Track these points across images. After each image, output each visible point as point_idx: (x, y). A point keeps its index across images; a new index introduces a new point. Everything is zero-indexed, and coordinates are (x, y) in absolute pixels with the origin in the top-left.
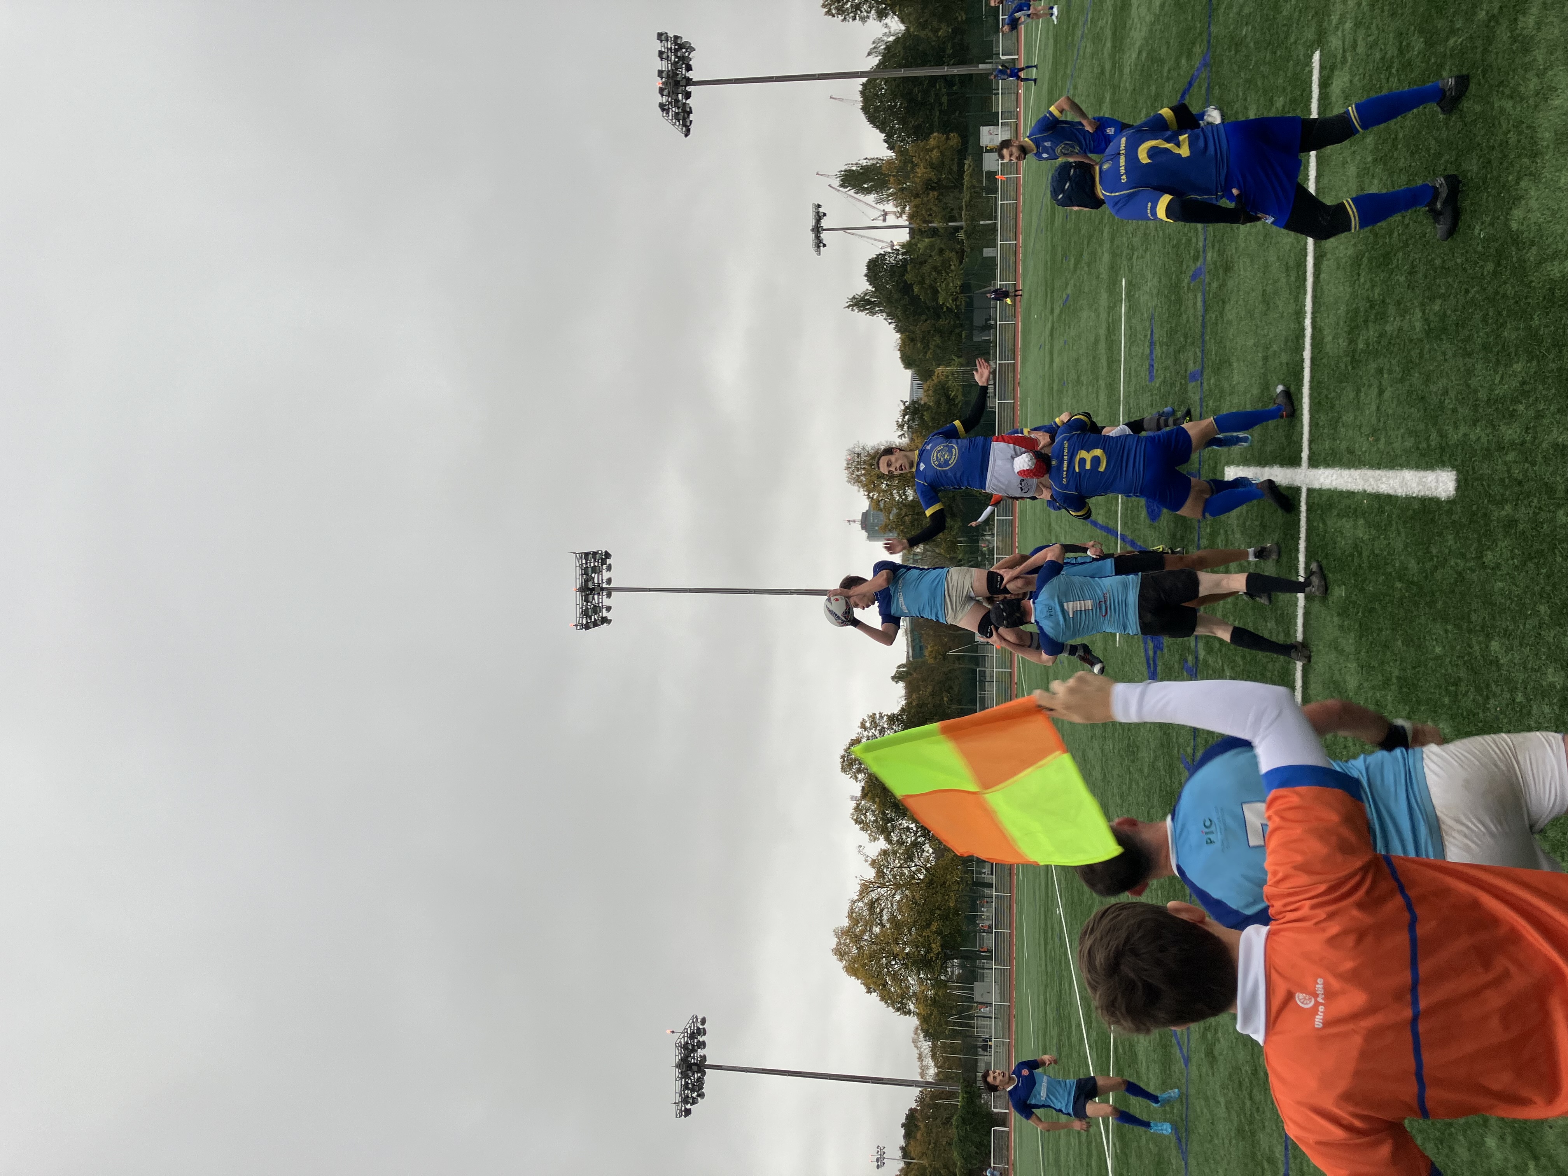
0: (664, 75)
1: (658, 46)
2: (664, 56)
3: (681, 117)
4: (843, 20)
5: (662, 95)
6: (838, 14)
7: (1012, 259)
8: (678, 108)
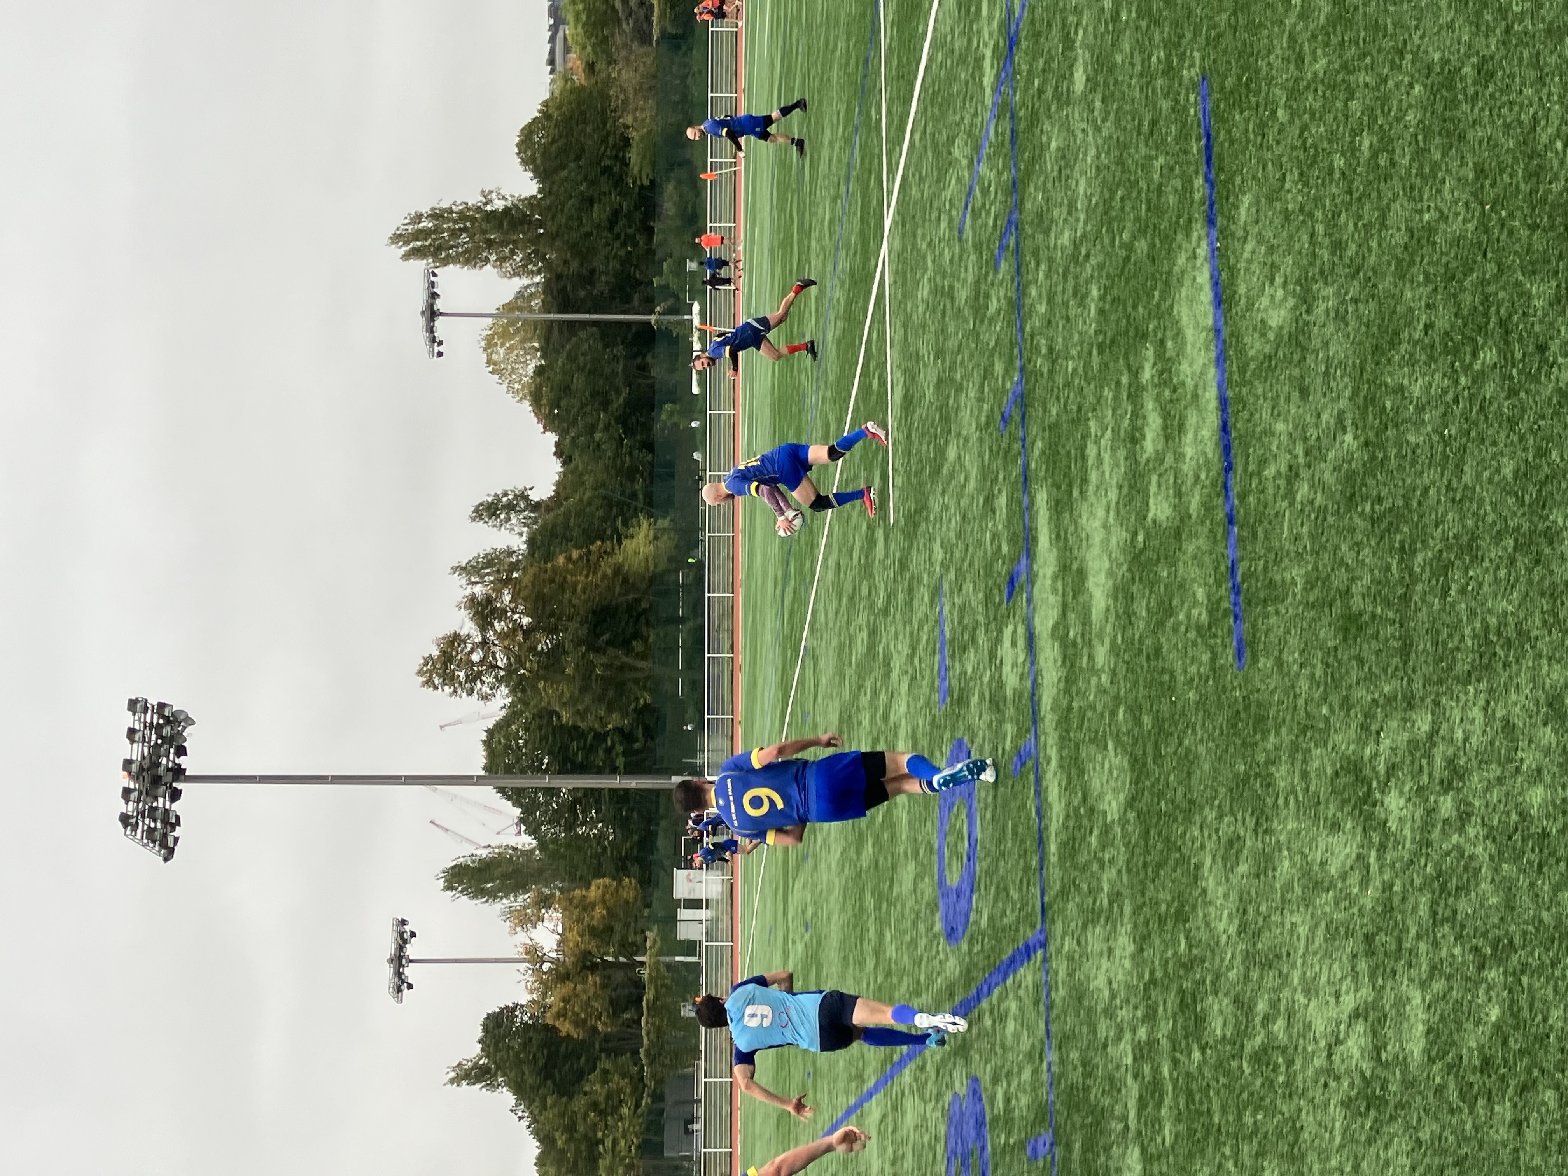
0: (134, 768)
1: (130, 720)
2: (138, 736)
3: (158, 835)
4: (451, 695)
5: (127, 801)
6: (444, 684)
7: (725, 1109)
8: (155, 821)
